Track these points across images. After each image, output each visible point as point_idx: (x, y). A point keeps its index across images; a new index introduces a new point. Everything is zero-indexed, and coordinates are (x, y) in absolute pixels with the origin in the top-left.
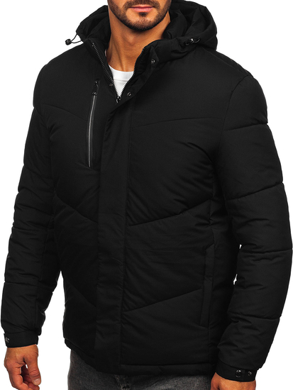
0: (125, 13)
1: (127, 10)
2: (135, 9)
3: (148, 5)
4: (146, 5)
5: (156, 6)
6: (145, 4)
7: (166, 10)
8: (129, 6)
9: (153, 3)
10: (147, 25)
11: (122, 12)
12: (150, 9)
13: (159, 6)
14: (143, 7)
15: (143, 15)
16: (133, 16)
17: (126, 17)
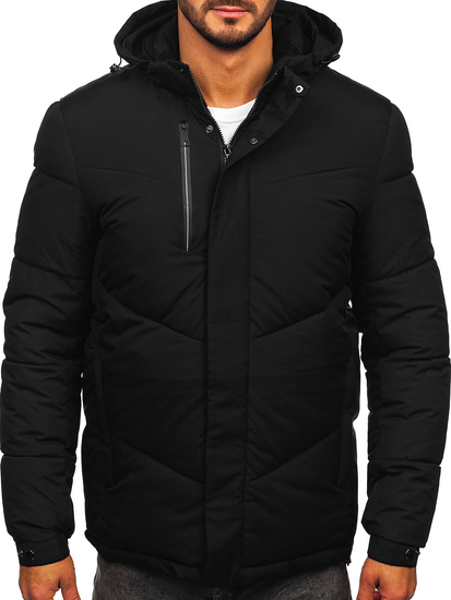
0: (203, 18)
1: (206, 12)
2: (219, 13)
3: (238, 8)
4: (235, 8)
5: (251, 9)
6: (233, 5)
7: (266, 16)
8: (209, 7)
9: (246, 4)
10: (236, 37)
11: (200, 17)
12: (241, 14)
13: (256, 10)
14: (231, 11)
15: (230, 21)
16: (214, 23)
17: (204, 23)
